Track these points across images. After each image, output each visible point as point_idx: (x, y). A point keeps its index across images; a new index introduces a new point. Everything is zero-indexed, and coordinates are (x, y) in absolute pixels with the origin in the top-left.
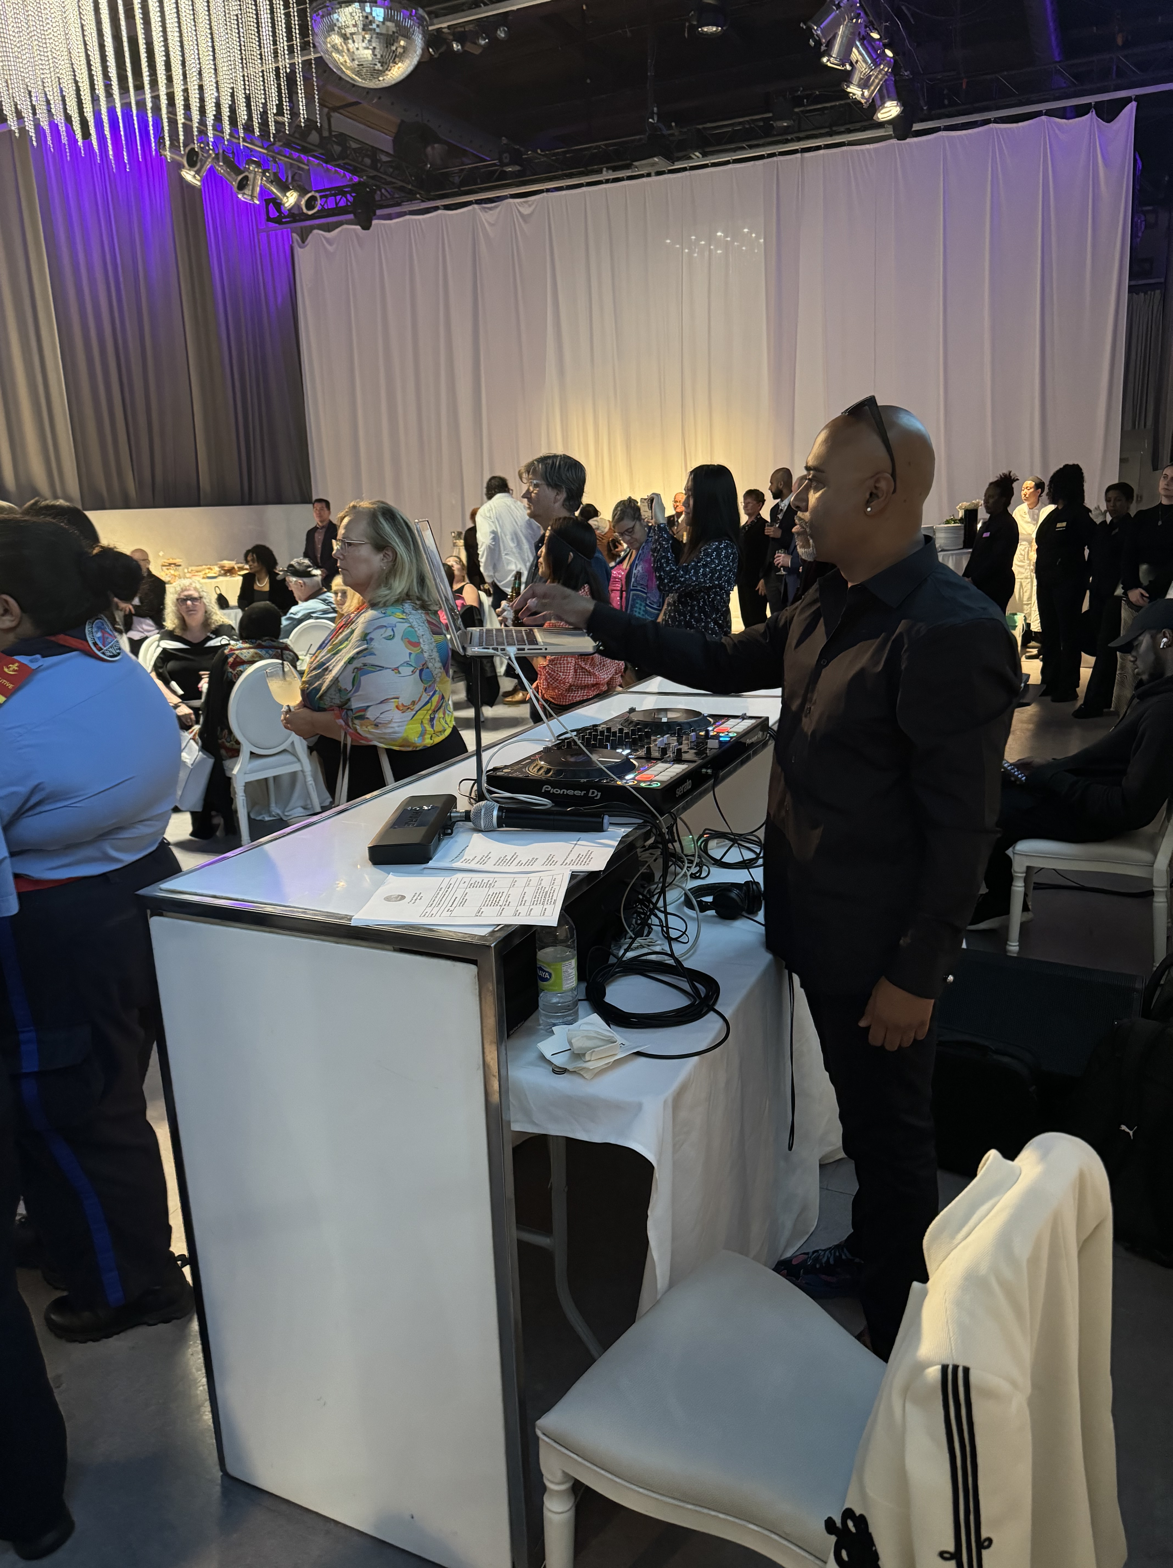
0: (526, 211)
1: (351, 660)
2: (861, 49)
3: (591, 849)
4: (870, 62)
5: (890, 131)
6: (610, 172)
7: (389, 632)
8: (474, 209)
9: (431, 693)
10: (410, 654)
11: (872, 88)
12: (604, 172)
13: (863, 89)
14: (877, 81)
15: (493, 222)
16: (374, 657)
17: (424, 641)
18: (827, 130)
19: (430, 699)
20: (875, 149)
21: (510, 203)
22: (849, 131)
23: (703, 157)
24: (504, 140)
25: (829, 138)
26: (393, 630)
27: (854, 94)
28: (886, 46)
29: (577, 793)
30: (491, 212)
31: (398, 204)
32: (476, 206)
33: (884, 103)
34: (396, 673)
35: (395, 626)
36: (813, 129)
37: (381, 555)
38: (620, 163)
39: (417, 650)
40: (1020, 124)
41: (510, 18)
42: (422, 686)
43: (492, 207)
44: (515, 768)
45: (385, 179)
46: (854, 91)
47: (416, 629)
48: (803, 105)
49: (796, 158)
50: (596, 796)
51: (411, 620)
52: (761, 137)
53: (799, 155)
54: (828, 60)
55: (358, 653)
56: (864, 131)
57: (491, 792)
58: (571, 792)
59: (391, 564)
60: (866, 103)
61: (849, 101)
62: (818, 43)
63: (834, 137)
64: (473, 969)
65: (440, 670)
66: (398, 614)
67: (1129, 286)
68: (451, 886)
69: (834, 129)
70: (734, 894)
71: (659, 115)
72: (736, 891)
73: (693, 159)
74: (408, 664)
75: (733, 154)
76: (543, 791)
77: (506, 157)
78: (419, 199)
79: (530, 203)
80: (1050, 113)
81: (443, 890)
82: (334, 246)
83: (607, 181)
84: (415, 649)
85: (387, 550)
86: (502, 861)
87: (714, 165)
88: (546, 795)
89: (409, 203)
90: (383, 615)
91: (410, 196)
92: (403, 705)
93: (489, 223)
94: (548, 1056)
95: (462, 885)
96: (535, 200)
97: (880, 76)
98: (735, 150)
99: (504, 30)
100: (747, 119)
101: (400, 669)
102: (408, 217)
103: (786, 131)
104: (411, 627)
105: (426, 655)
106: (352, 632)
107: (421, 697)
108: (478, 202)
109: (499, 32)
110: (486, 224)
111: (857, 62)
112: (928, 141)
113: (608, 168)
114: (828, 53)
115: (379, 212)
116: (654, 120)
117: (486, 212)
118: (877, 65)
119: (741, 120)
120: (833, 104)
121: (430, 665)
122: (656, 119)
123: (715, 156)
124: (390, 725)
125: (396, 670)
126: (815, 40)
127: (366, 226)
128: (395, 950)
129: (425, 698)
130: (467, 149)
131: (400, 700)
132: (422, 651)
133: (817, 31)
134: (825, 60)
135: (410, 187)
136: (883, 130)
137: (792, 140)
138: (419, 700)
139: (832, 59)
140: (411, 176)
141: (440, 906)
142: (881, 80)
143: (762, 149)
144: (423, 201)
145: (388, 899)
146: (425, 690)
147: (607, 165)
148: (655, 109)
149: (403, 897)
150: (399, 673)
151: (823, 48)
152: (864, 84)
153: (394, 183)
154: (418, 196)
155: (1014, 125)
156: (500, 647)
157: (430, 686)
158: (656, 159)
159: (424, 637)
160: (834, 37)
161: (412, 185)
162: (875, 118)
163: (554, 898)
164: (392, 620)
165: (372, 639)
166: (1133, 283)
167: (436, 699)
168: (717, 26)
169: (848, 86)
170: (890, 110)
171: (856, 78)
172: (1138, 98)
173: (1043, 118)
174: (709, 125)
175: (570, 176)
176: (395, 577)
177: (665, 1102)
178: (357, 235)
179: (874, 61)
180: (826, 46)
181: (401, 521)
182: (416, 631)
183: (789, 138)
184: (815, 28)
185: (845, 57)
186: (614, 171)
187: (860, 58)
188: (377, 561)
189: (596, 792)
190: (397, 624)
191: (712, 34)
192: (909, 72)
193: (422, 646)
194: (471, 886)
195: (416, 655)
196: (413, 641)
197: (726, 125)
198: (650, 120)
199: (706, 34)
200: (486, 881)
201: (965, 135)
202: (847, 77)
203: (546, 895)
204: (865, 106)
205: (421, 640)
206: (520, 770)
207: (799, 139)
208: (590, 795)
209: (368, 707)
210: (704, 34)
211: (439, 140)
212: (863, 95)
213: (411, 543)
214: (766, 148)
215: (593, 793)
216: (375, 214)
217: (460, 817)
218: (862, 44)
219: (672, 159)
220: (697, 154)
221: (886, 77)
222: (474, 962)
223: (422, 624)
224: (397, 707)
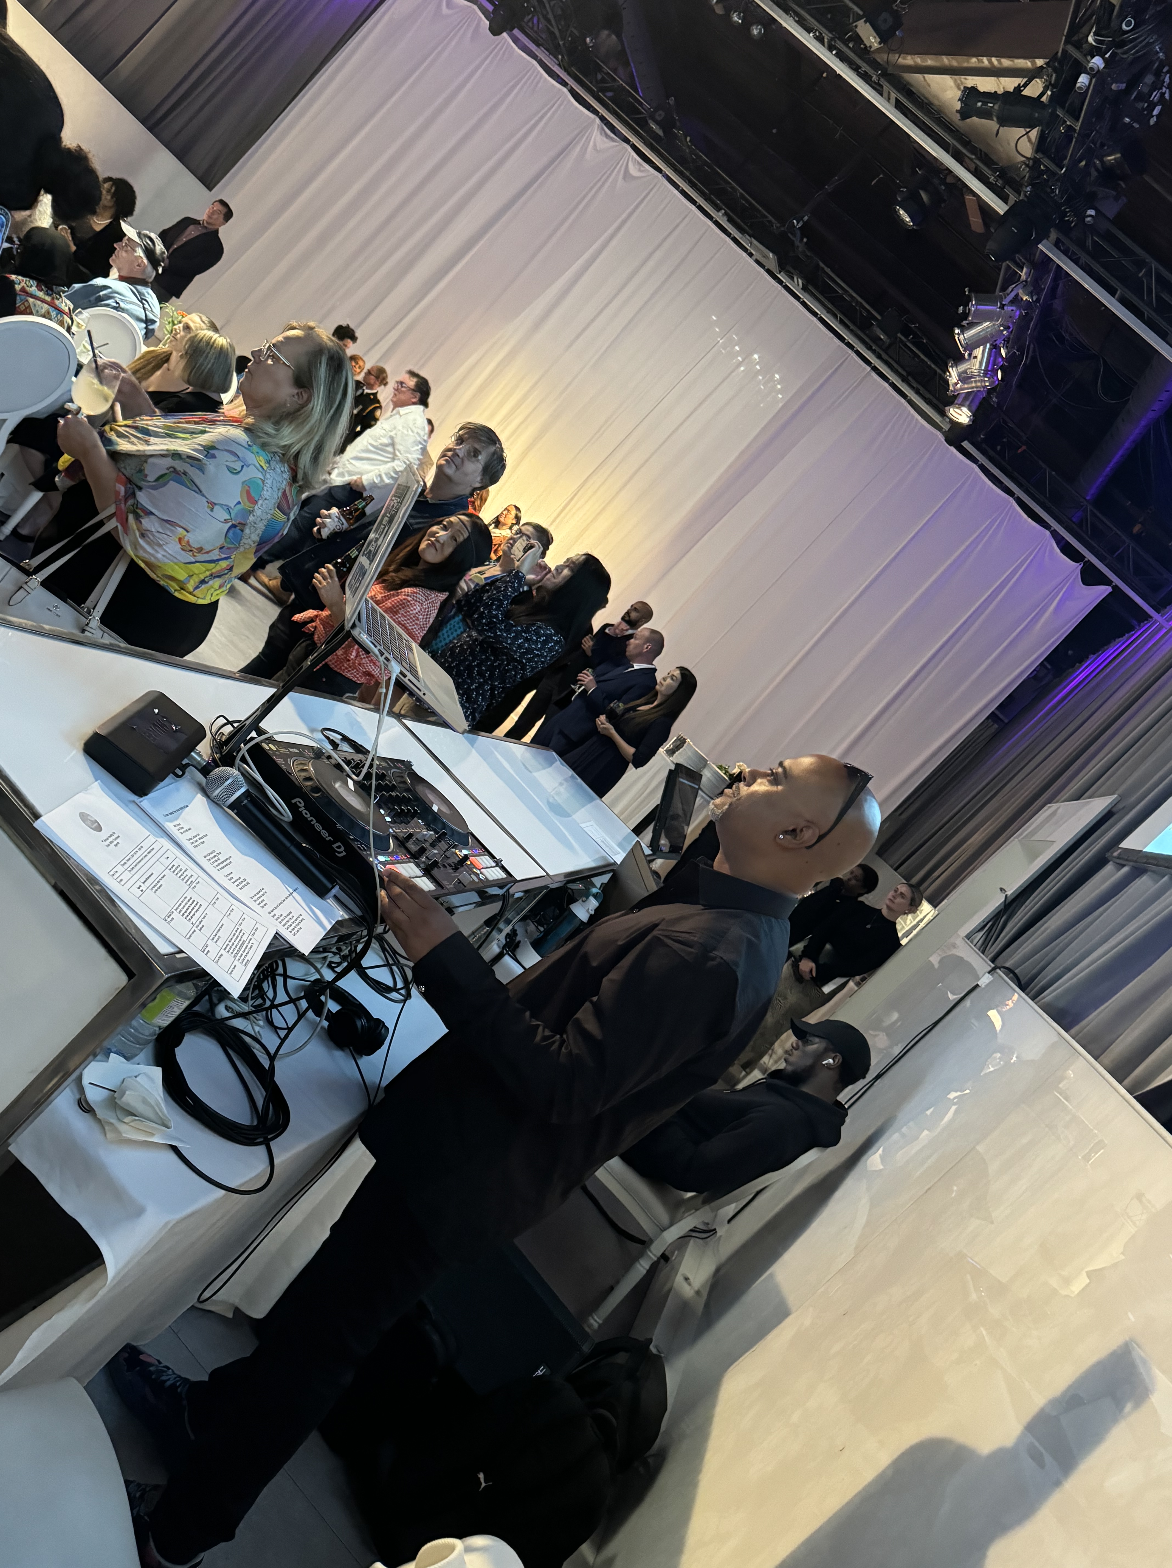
0: (633, 171)
1: (176, 455)
2: (987, 350)
3: (305, 915)
4: (983, 368)
5: (946, 427)
6: (725, 218)
7: (237, 466)
8: (594, 120)
9: (223, 556)
10: (239, 503)
11: (966, 386)
12: (720, 214)
13: (960, 380)
14: (974, 385)
15: (598, 148)
16: (201, 474)
17: (262, 505)
18: (904, 373)
19: (218, 560)
20: (923, 426)
21: (627, 150)
22: (917, 392)
23: (802, 289)
24: (672, 101)
25: (900, 381)
26: (242, 467)
27: (950, 376)
28: (1002, 368)
29: (324, 834)
30: (605, 139)
31: (538, 45)
32: (598, 121)
33: (963, 405)
34: (208, 507)
35: (248, 466)
36: (896, 362)
37: (296, 391)
38: (739, 221)
39: (247, 505)
40: (1030, 520)
41: (774, 27)
42: (221, 541)
43: (609, 136)
44: (283, 750)
45: (548, 13)
46: (953, 375)
47: (265, 488)
48: (907, 336)
49: (865, 369)
50: (339, 853)
51: (268, 476)
52: (854, 323)
53: (868, 369)
54: (958, 334)
55: (189, 457)
56: (927, 404)
57: (243, 760)
58: (318, 827)
59: (298, 406)
60: (952, 391)
61: (943, 375)
62: (965, 315)
63: (904, 384)
64: (122, 979)
65: (251, 543)
66: (261, 458)
67: (993, 713)
68: (153, 852)
69: (910, 378)
70: (361, 1023)
71: (805, 223)
72: (364, 1021)
73: (794, 281)
74: (228, 510)
75: (825, 312)
76: (293, 801)
77: (660, 115)
78: (557, 59)
79: (642, 169)
80: (1055, 534)
81: (143, 850)
82: (450, 12)
83: (717, 223)
84: (248, 504)
85: (305, 392)
86: (213, 856)
87: (804, 304)
88: (293, 808)
89: (548, 53)
90: (247, 447)
91: (553, 51)
92: (188, 542)
93: (595, 145)
94: (85, 1081)
95: (163, 859)
96: (648, 171)
97: (979, 384)
98: (829, 311)
99: (760, 30)
100: (859, 299)
101: (216, 508)
102: (534, 62)
103: (876, 340)
104: (263, 481)
105: (251, 518)
106: (203, 432)
107: (212, 550)
108: (603, 119)
109: (754, 27)
110: (592, 143)
111: (975, 357)
112: (962, 461)
113: (726, 214)
114: (963, 329)
115: (516, 32)
116: (798, 223)
117: (601, 134)
118: (985, 375)
119: (854, 295)
120: (926, 359)
121: (247, 531)
122: (800, 225)
123: (811, 299)
124: (156, 547)
125: (212, 505)
126: (964, 310)
127: (495, 31)
128: (55, 887)
129: (215, 555)
130: (632, 65)
131: (189, 535)
132: (251, 512)
133: (973, 306)
134: (957, 331)
135: (561, 43)
136: (941, 419)
137: (874, 352)
138: (208, 552)
139: (962, 336)
140: (570, 35)
141: (133, 872)
142: (977, 387)
143: (848, 333)
144: (559, 65)
145: (84, 817)
146: (221, 548)
147: (728, 211)
148: (806, 218)
149: (99, 828)
150: (212, 510)
151: (965, 323)
152: (964, 378)
153: (551, 25)
154: (560, 57)
155: (1025, 516)
156: (386, 654)
157: (229, 548)
158: (771, 255)
159: (266, 501)
160: (977, 324)
161: (564, 44)
162: (947, 408)
163: (249, 957)
164: (251, 458)
165: (214, 456)
166: (997, 713)
167: (224, 564)
168: (912, 220)
169: (952, 367)
170: (962, 415)
171: (962, 367)
172: (1116, 588)
173: (1048, 533)
174: (828, 270)
175: (693, 185)
176: (291, 423)
177: (167, 1223)
178: (478, 25)
179: (986, 370)
180: (967, 324)
181: (344, 380)
182: (263, 489)
183: (874, 348)
184: (974, 303)
185: (971, 346)
186: (728, 220)
187: (979, 357)
188: (286, 392)
189: (343, 848)
190: (251, 466)
191: (903, 221)
192: (996, 400)
193: (256, 507)
194: (173, 868)
195: (243, 509)
196: (253, 495)
197: (840, 285)
198: (795, 221)
199: (899, 216)
200: (189, 873)
201: (989, 486)
202: (959, 358)
203: (242, 946)
204: (949, 393)
205: (260, 502)
206: (285, 757)
207: (879, 357)
208: (334, 846)
209: (152, 513)
210: (896, 212)
211: (619, 36)
212: (956, 384)
213: (335, 406)
214: (851, 336)
215: (339, 847)
216: (512, 30)
217: (199, 762)
218: (990, 350)
219: (782, 267)
220: (800, 281)
221: (982, 389)
222: (130, 974)
223: (276, 489)
224: (180, 540)
